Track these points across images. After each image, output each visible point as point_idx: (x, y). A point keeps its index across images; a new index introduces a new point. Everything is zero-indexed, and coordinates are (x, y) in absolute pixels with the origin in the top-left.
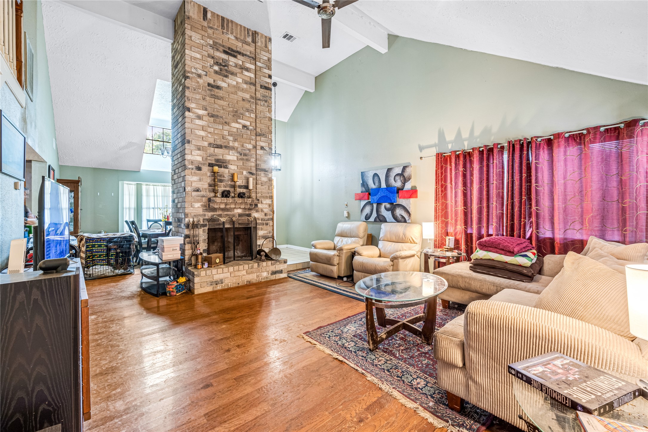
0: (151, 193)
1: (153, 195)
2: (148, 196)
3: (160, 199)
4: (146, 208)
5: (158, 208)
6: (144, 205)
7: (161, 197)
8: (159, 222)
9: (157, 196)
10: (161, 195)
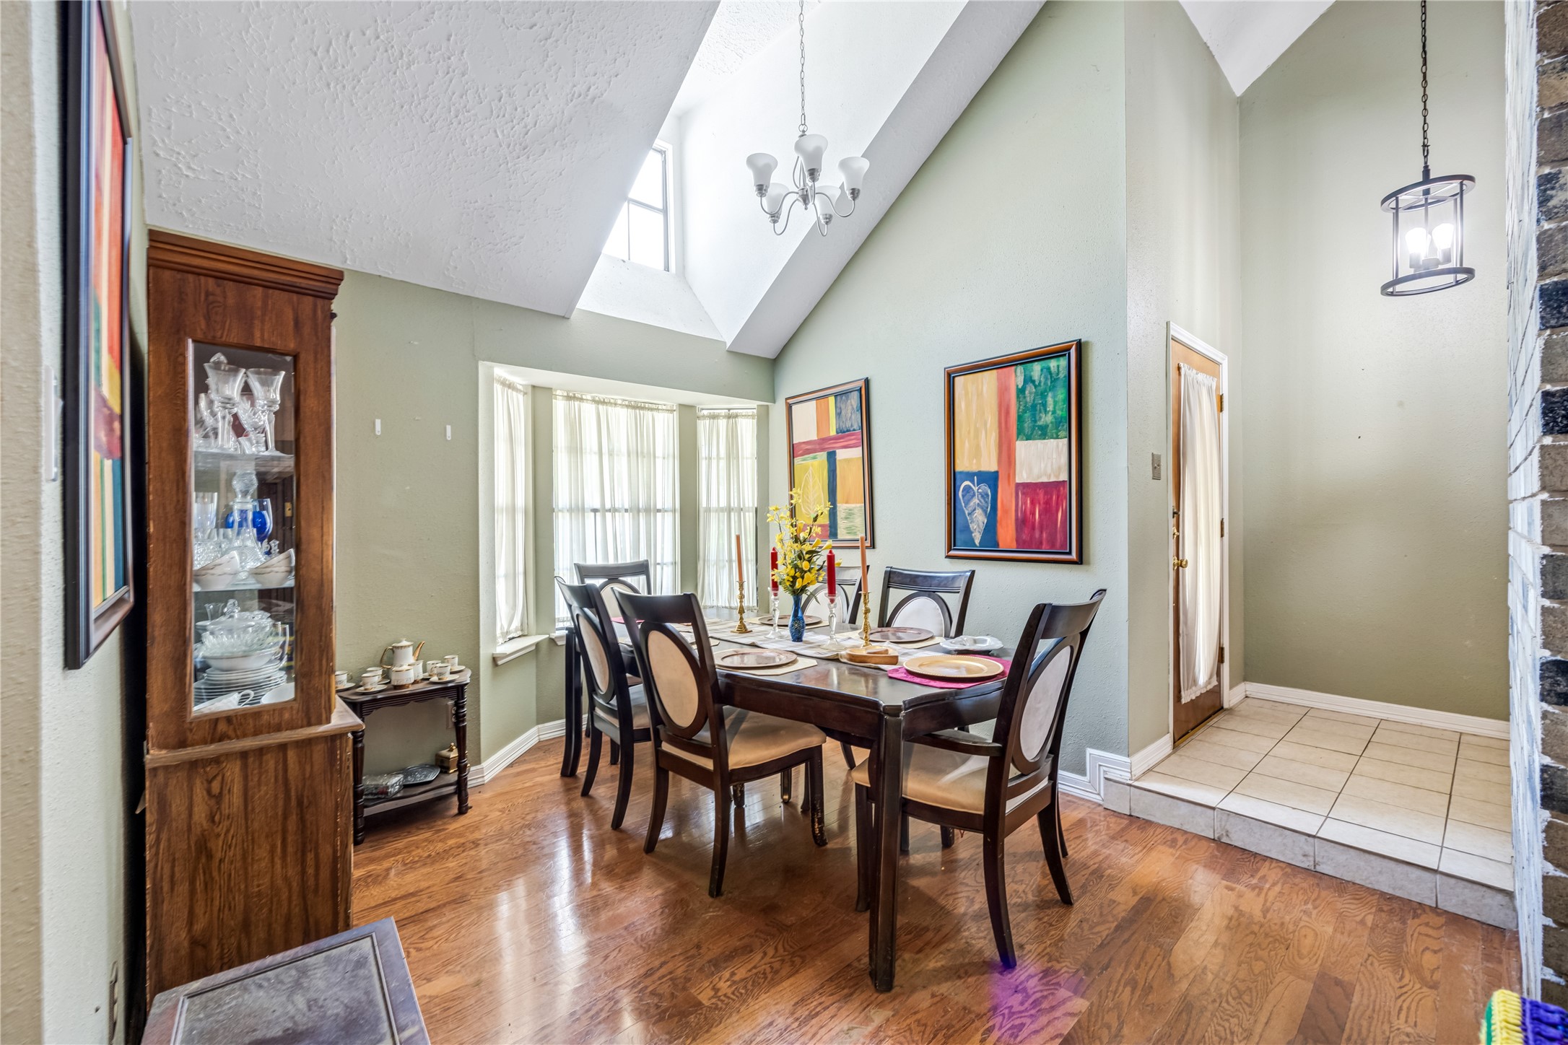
0: (590, 439)
1: (596, 448)
2: (576, 449)
3: (622, 464)
4: (571, 510)
5: (614, 510)
6: (562, 496)
7: (625, 459)
8: (629, 580)
9: (611, 454)
10: (624, 450)
